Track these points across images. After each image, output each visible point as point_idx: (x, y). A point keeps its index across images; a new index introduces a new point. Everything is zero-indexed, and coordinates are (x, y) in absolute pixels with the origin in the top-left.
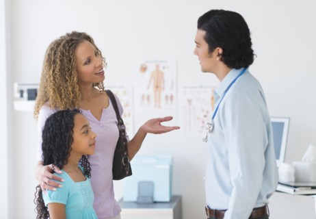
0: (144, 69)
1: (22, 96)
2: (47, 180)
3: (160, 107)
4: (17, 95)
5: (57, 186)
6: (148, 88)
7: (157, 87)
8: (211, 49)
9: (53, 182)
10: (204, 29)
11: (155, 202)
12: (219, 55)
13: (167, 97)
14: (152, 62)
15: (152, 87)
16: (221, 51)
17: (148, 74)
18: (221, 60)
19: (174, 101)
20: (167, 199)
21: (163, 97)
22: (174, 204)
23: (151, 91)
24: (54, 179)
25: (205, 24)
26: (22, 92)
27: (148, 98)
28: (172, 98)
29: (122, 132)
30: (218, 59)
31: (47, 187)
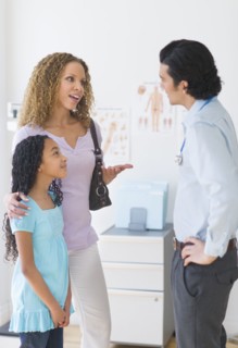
0: (142, 91)
1: (15, 116)
2: (13, 208)
3: (157, 131)
4: (11, 115)
5: (23, 215)
6: (146, 110)
7: (155, 110)
8: (176, 83)
9: (19, 210)
10: (166, 63)
11: (148, 230)
12: (185, 88)
13: (165, 121)
14: (151, 83)
15: (150, 110)
16: (186, 84)
17: (146, 96)
18: (187, 92)
19: (173, 125)
20: (160, 227)
21: (161, 121)
22: (167, 233)
23: (149, 114)
24: (20, 207)
25: (167, 59)
26: (15, 112)
27: (146, 121)
28: (170, 121)
29: (99, 161)
30: (184, 92)
31: (13, 215)
